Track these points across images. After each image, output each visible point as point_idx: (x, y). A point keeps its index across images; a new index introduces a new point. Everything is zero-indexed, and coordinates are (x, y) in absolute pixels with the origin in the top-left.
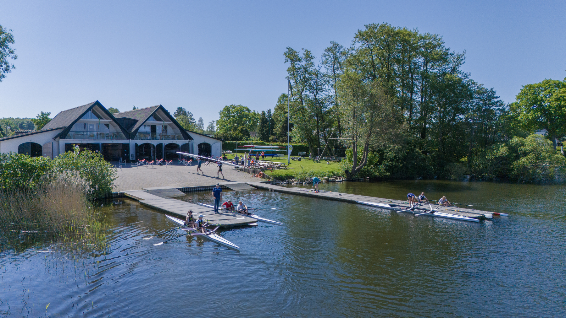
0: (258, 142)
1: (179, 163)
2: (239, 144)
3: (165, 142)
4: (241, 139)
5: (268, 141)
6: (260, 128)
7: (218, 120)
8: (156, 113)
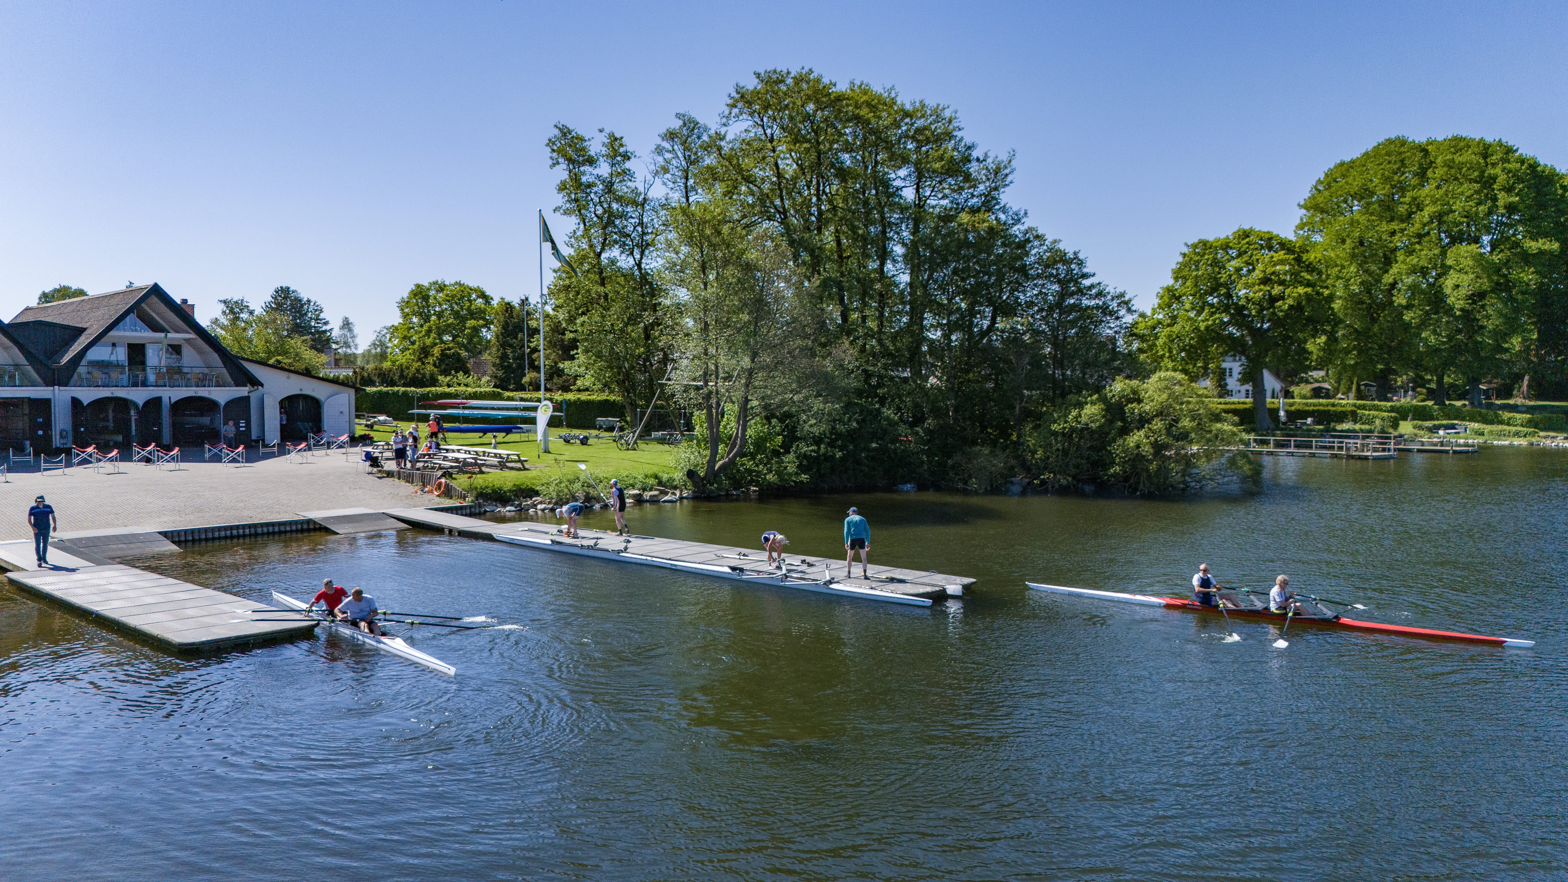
0: (482, 390)
1: (207, 455)
2: (424, 397)
4: (434, 382)
6: (498, 350)
7: (396, 324)
8: (143, 305)
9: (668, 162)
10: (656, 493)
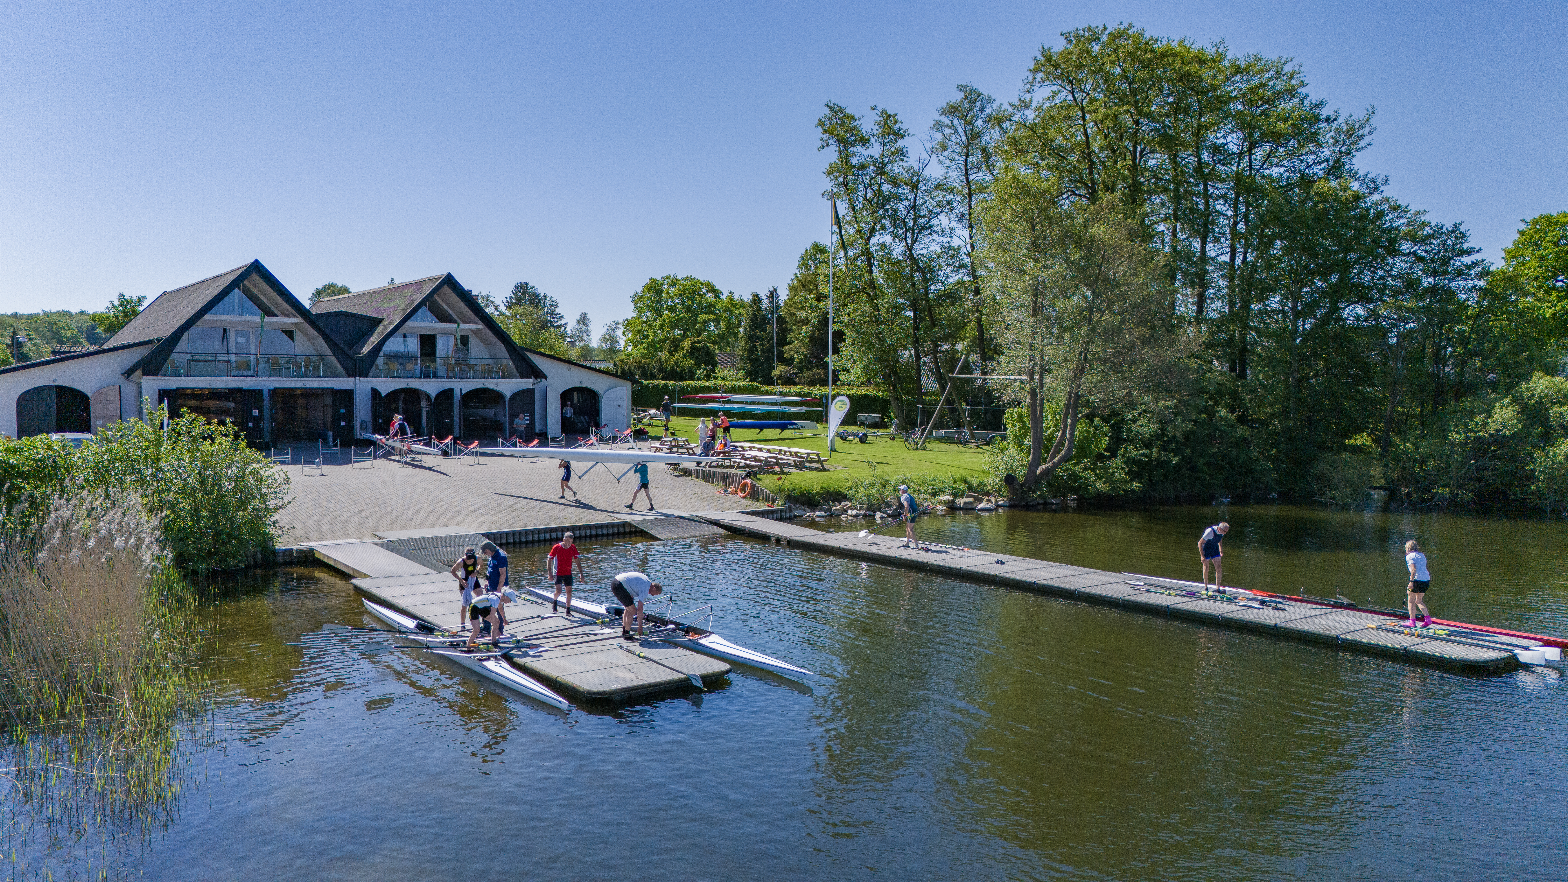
0: (741, 384)
2: (684, 390)
3: (463, 386)
4: (691, 376)
5: (770, 382)
6: (747, 343)
7: (630, 318)
8: (435, 296)
9: (947, 138)
10: (971, 499)
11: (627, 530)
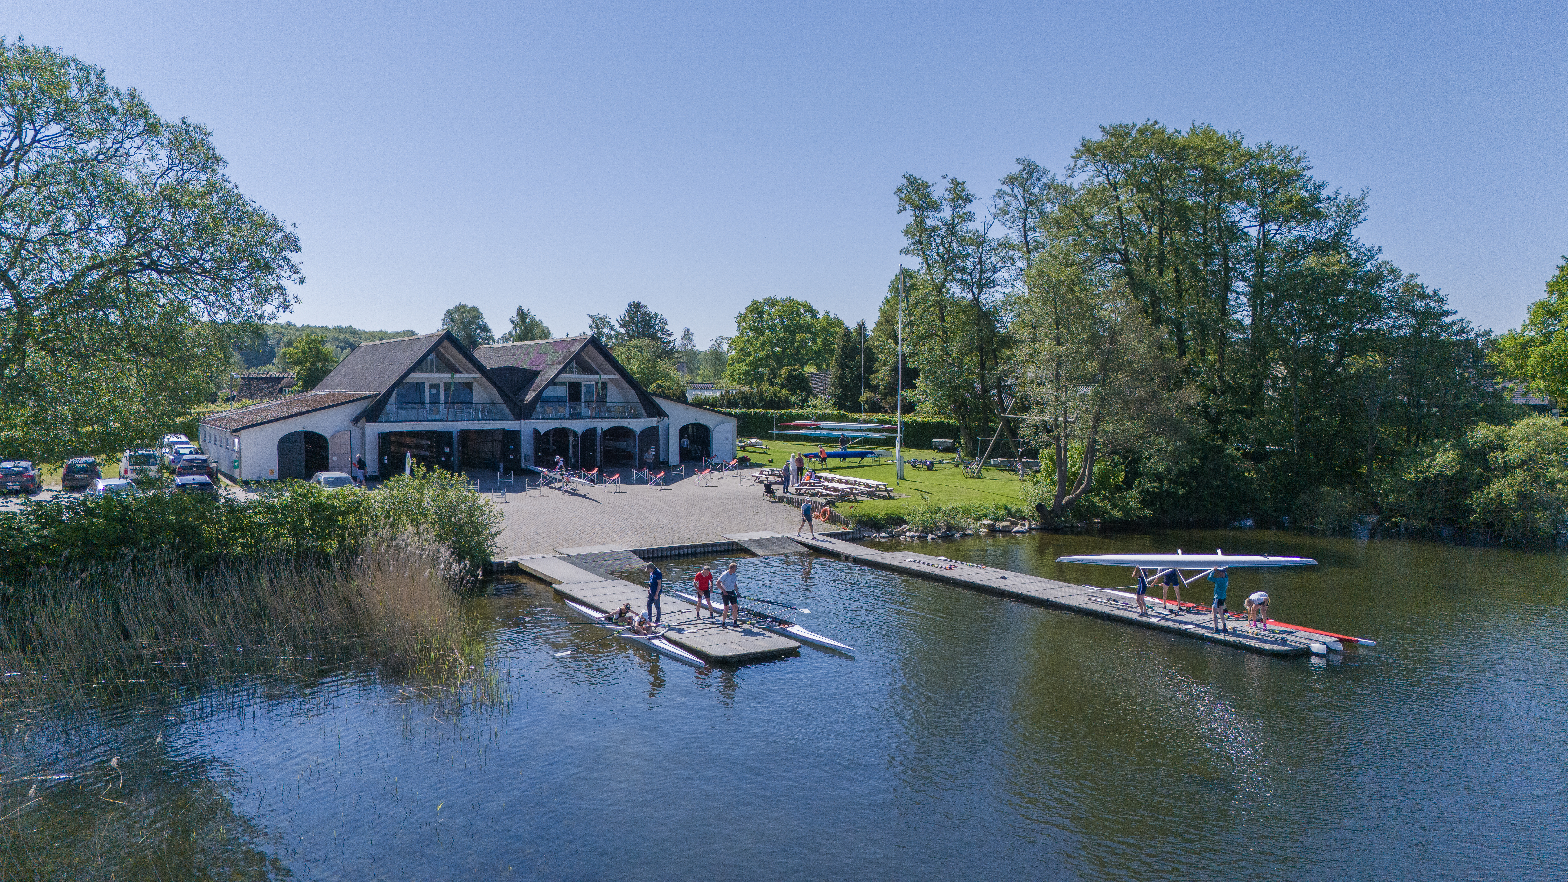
0: (830, 412)
1: (634, 478)
2: (781, 418)
3: (602, 425)
4: (788, 404)
5: (857, 410)
6: (837, 371)
7: (733, 337)
8: (582, 353)
9: (1008, 204)
10: (1008, 524)
11: (735, 548)
